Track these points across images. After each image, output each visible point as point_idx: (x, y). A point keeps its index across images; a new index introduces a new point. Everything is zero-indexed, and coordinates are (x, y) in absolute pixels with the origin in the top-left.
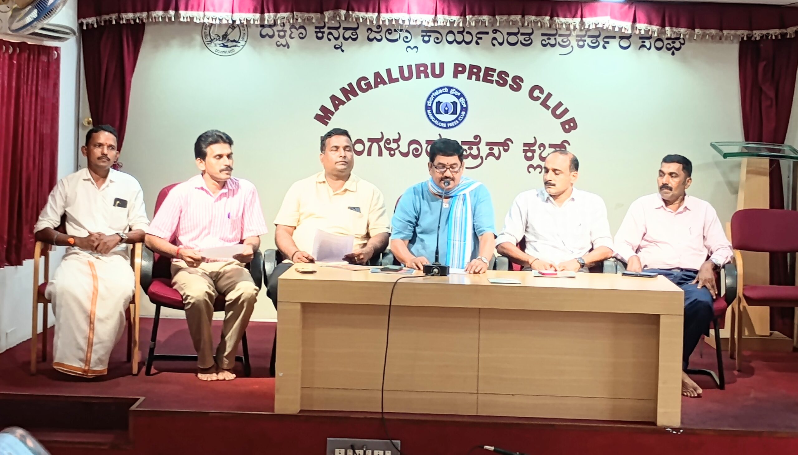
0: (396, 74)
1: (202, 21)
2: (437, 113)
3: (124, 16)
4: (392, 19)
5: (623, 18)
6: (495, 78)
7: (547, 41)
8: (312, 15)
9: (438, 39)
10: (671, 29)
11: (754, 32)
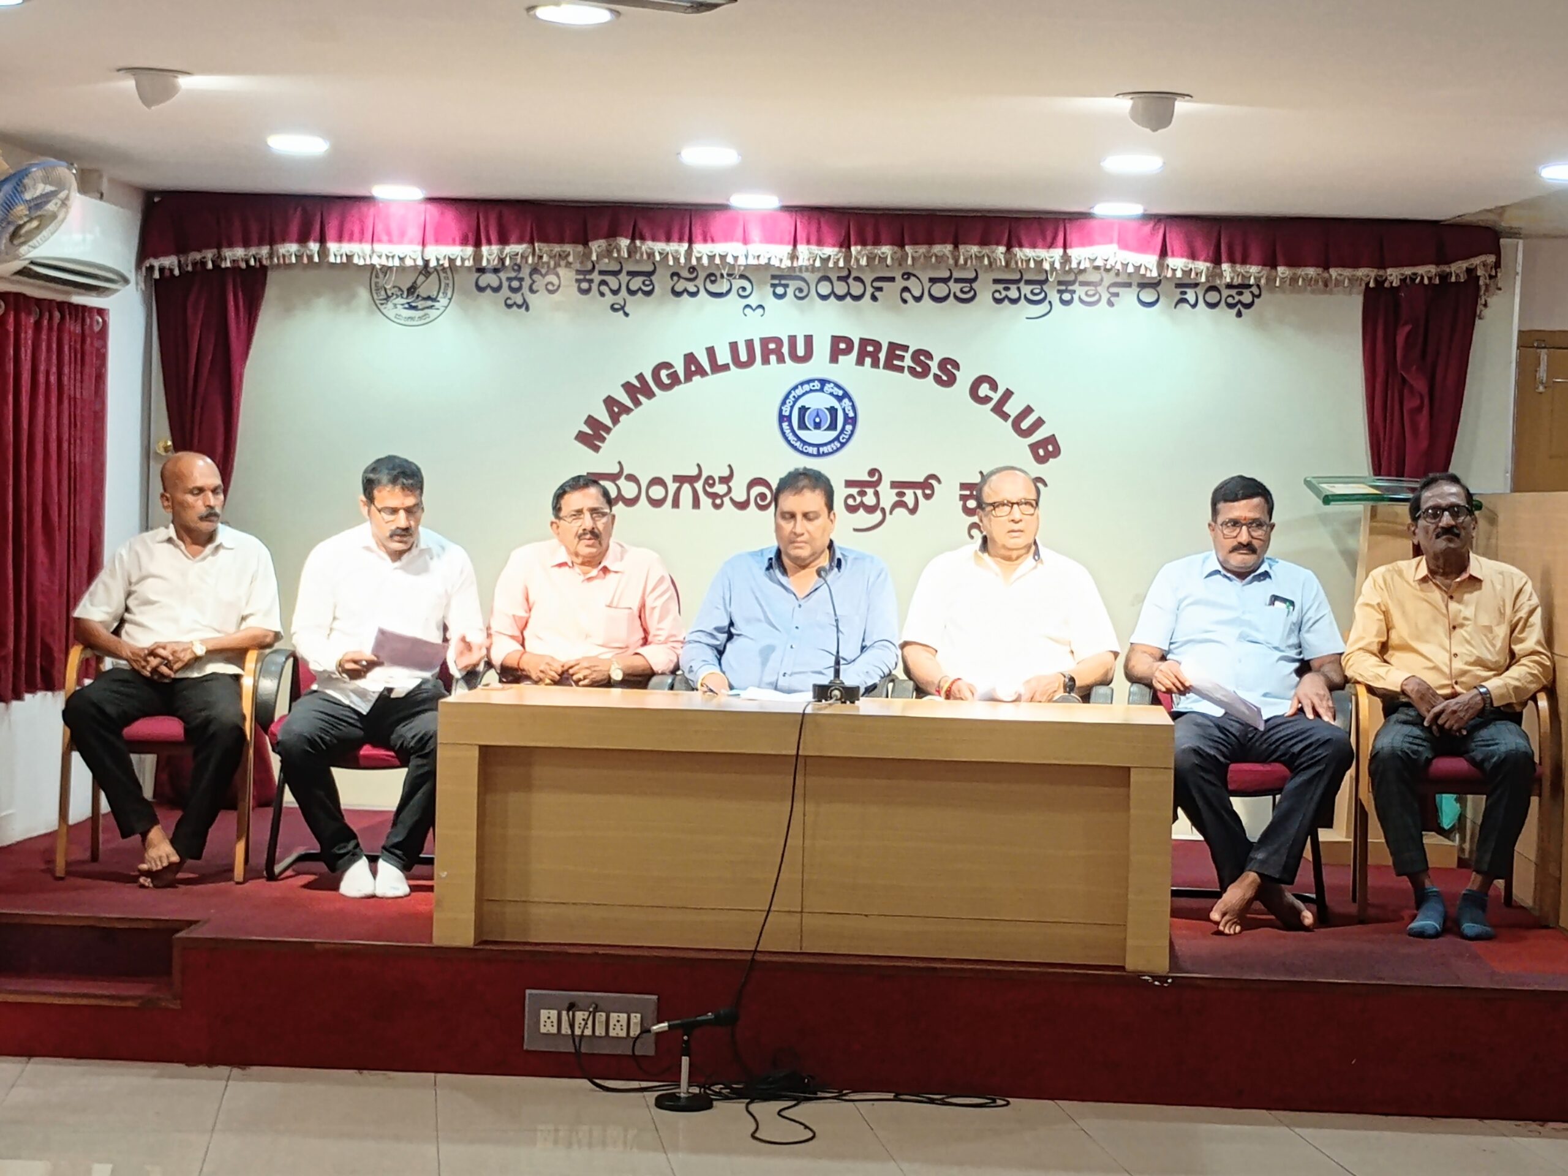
0: (724, 357)
1: (368, 262)
2: (800, 428)
3: (228, 253)
4: (715, 255)
5: (1142, 248)
6: (908, 362)
7: (1004, 293)
8: (568, 248)
9: (801, 290)
10: (1232, 267)
11: (1389, 271)
